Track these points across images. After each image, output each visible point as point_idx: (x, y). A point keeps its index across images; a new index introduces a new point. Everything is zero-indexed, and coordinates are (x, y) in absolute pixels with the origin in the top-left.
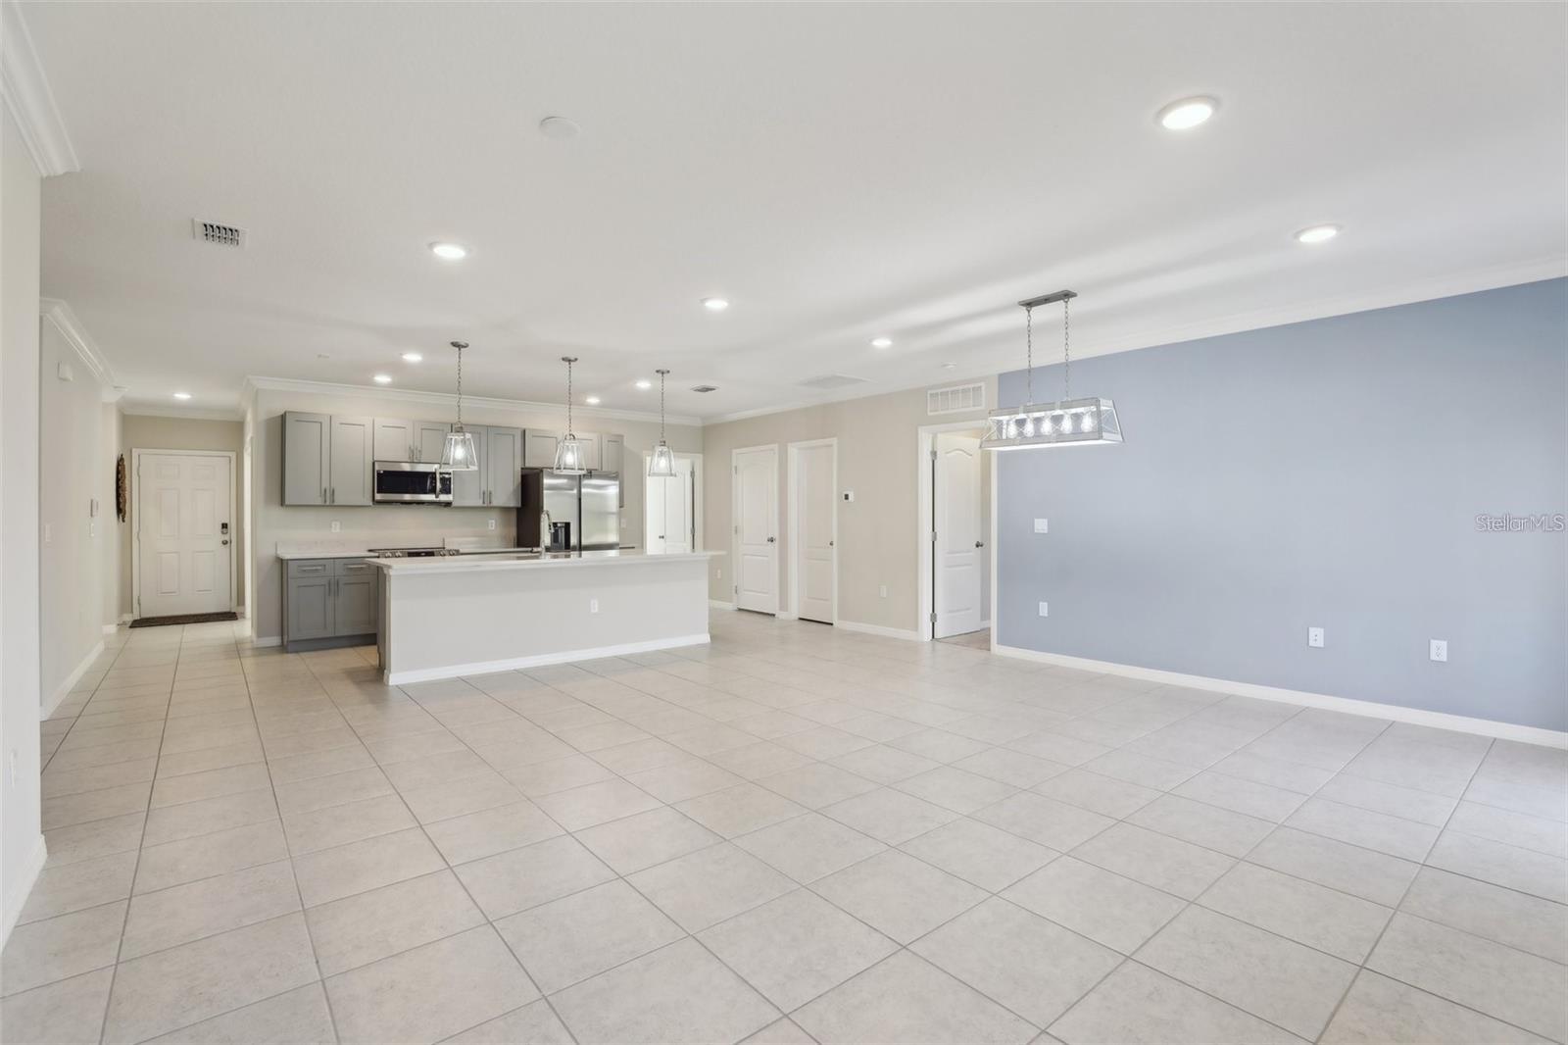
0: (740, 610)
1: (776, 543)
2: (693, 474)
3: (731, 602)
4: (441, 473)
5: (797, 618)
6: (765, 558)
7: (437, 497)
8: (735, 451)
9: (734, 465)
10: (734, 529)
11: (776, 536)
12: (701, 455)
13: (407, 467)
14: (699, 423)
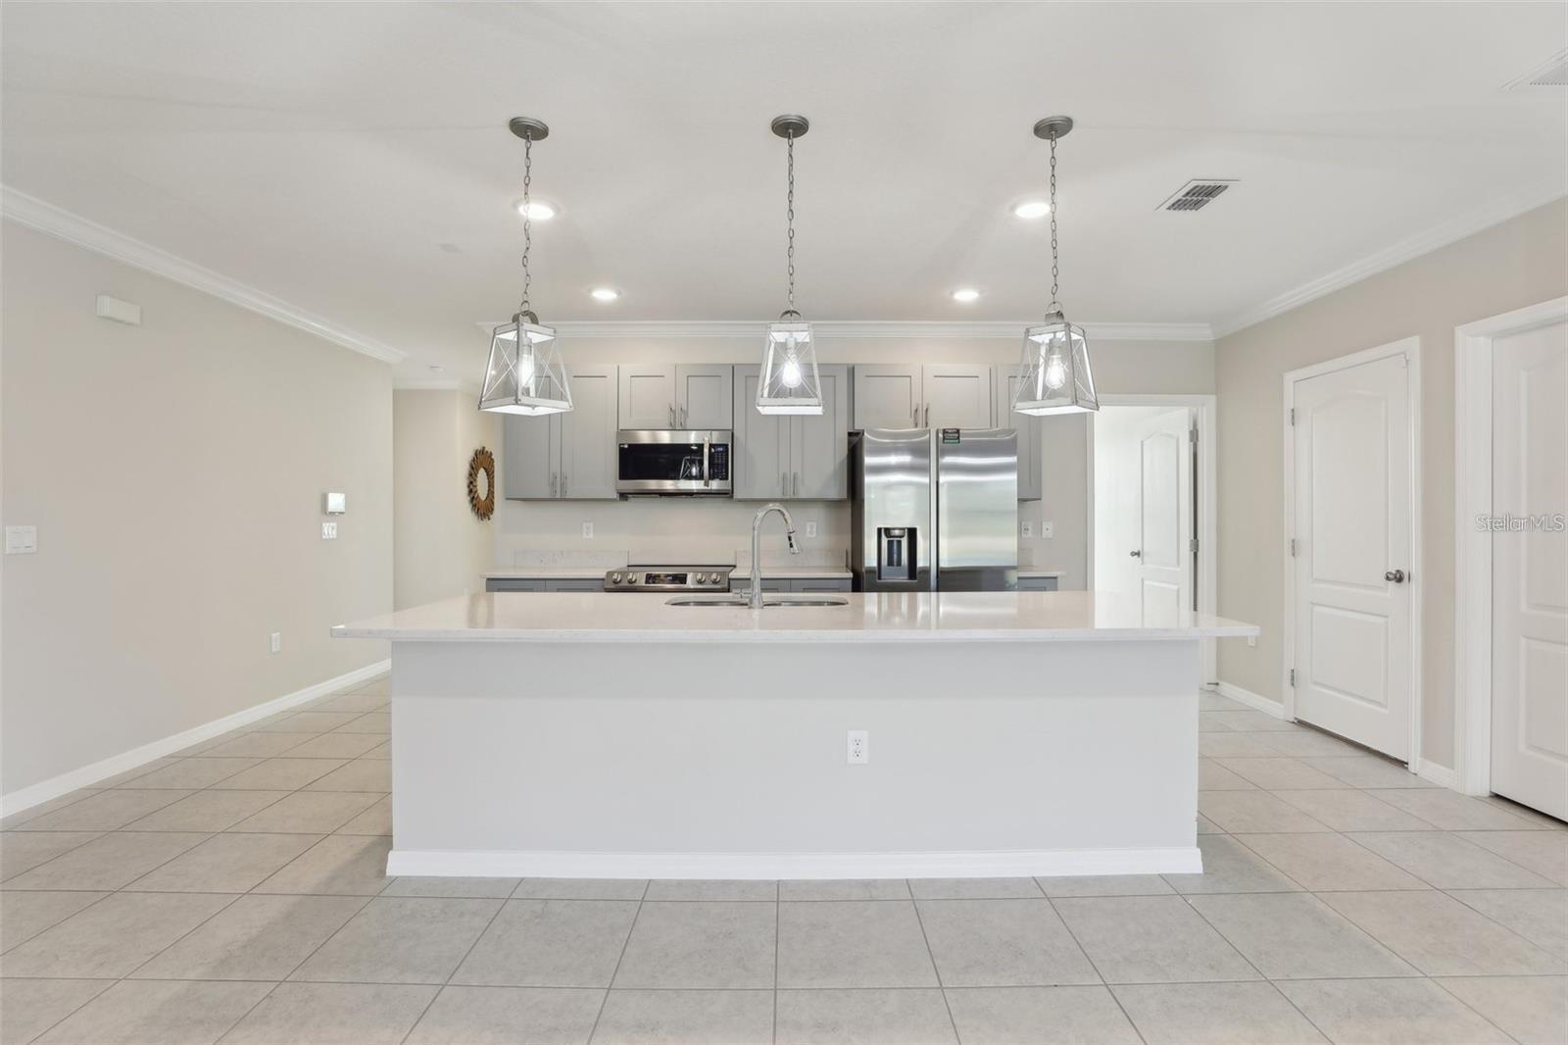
0: (1301, 723)
1: (1414, 590)
2: (1194, 436)
3: (1280, 700)
4: (711, 446)
5: (1484, 791)
6: (1381, 620)
7: (706, 484)
8: (1290, 377)
9: (1288, 405)
10: (1287, 547)
11: (1414, 566)
12: (1213, 399)
13: (665, 438)
14: (1206, 333)
